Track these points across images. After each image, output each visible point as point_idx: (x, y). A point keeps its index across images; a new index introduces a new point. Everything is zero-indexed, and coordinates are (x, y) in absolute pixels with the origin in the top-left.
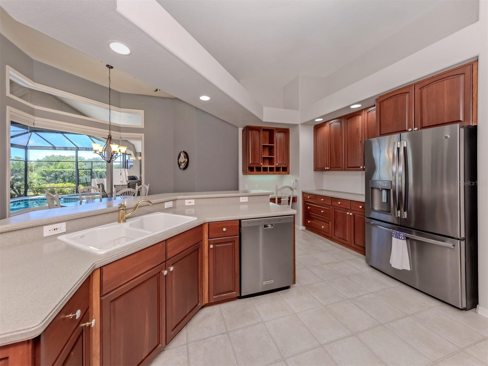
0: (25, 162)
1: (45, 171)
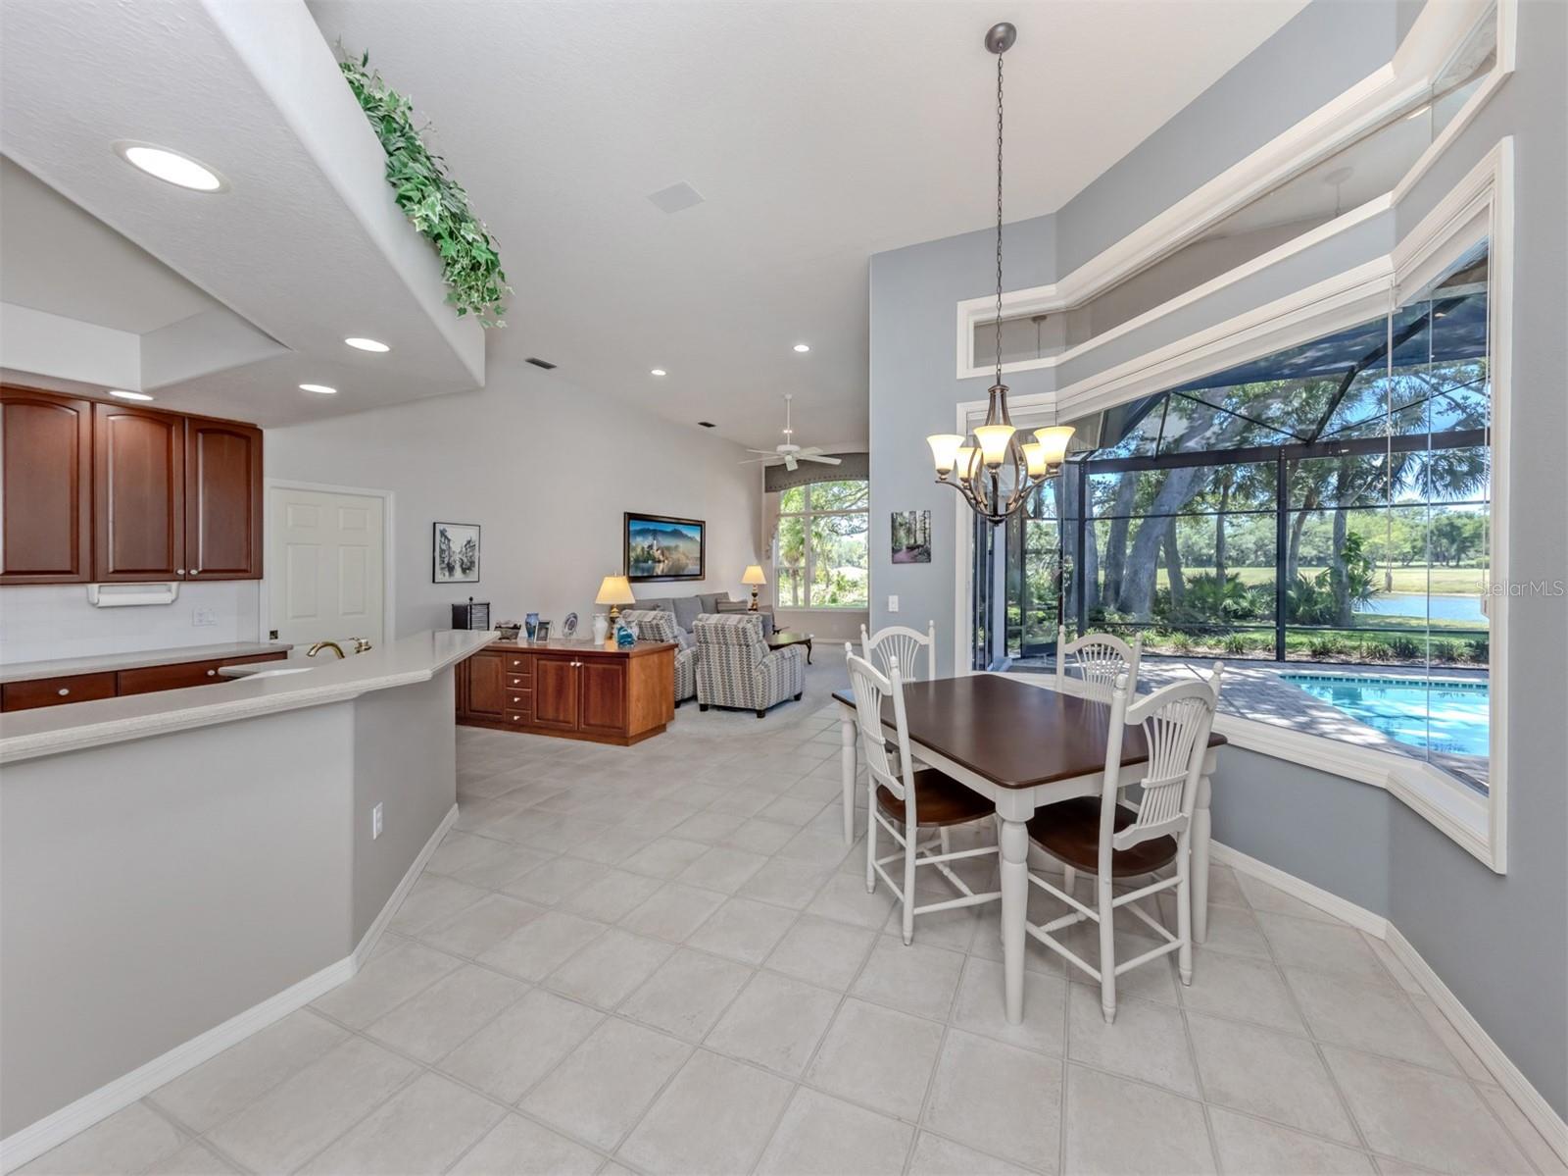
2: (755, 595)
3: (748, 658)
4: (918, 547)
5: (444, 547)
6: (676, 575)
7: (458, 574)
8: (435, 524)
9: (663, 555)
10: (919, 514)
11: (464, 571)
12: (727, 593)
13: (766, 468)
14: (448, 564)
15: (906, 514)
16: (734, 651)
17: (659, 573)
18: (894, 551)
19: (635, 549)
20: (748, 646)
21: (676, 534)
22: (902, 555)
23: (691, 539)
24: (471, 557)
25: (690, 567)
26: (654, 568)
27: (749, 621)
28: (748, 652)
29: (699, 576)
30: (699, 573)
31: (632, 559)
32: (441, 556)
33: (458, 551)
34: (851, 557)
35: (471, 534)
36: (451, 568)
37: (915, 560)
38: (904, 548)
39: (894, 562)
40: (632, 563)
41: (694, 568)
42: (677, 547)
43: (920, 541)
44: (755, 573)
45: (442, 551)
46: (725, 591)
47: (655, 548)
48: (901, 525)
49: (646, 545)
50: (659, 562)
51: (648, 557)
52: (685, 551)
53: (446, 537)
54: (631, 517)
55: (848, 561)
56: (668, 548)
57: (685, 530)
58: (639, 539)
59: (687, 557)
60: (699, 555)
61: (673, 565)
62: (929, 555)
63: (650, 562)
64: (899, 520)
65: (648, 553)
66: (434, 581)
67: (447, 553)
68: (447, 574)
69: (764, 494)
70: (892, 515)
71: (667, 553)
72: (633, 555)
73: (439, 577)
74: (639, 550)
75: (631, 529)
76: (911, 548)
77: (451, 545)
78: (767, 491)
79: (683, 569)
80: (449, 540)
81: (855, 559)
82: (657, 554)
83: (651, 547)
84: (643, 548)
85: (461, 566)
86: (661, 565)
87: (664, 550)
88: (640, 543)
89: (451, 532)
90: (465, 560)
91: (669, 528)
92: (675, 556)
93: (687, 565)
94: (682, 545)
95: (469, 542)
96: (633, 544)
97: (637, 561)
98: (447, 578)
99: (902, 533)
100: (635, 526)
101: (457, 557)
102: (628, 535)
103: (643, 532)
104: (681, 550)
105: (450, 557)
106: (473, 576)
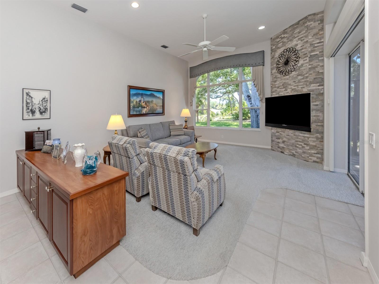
2: (186, 122)
3: (186, 185)
5: (28, 101)
6: (153, 113)
7: (38, 115)
8: (23, 89)
9: (146, 105)
11: (41, 113)
12: (174, 121)
13: (190, 68)
14: (31, 110)
16: (174, 177)
17: (144, 113)
19: (133, 102)
20: (185, 175)
21: (152, 95)
23: (159, 98)
24: (45, 106)
25: (158, 110)
26: (141, 111)
27: (186, 155)
28: (186, 181)
29: (163, 113)
30: (162, 112)
31: (131, 107)
32: (26, 106)
33: (37, 104)
34: (213, 106)
35: (46, 95)
36: (33, 112)
40: (131, 108)
41: (160, 110)
42: (152, 101)
44: (186, 112)
45: (27, 103)
46: (173, 120)
47: (142, 101)
49: (138, 100)
50: (144, 108)
51: (139, 105)
52: (156, 103)
53: (30, 96)
54: (130, 88)
55: (212, 107)
56: (148, 102)
57: (156, 94)
58: (135, 98)
59: (157, 106)
60: (162, 105)
61: (150, 109)
63: (140, 108)
65: (139, 103)
66: (23, 119)
67: (30, 104)
68: (31, 115)
69: (189, 79)
71: (148, 104)
72: (132, 105)
73: (26, 117)
74: (135, 102)
75: (131, 93)
77: (33, 100)
78: (190, 78)
79: (155, 111)
80: (31, 98)
81: (215, 107)
82: (143, 104)
83: (140, 101)
84: (137, 102)
85: (40, 111)
86: (145, 109)
87: (147, 103)
88: (135, 100)
89: (32, 93)
90: (42, 108)
91: (149, 93)
92: (151, 105)
93: (157, 109)
94: (155, 100)
95: (44, 99)
96: (132, 99)
97: (134, 107)
98: (31, 117)
100: (133, 92)
101: (37, 106)
102: (129, 95)
103: (136, 95)
104: (154, 102)
105: (32, 106)
106: (46, 115)
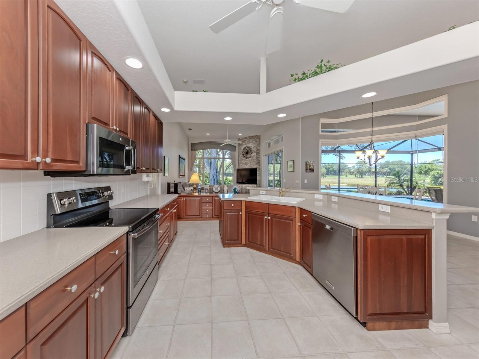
0: (411, 165)
1: (438, 173)
4: (312, 169)
10: (312, 162)
13: (191, 143)
15: (309, 162)
18: (306, 170)
19: (180, 167)
21: (183, 162)
22: (308, 171)
30: (185, 175)
37: (311, 172)
38: (309, 169)
39: (306, 172)
40: (180, 171)
43: (312, 168)
48: (308, 164)
60: (185, 169)
62: (314, 170)
64: (308, 163)
70: (306, 162)
76: (310, 169)
78: (191, 151)
96: (180, 165)
99: (308, 166)
102: (179, 162)
